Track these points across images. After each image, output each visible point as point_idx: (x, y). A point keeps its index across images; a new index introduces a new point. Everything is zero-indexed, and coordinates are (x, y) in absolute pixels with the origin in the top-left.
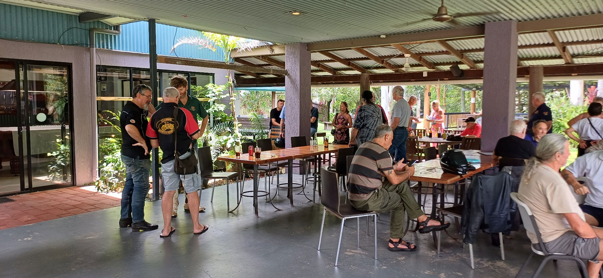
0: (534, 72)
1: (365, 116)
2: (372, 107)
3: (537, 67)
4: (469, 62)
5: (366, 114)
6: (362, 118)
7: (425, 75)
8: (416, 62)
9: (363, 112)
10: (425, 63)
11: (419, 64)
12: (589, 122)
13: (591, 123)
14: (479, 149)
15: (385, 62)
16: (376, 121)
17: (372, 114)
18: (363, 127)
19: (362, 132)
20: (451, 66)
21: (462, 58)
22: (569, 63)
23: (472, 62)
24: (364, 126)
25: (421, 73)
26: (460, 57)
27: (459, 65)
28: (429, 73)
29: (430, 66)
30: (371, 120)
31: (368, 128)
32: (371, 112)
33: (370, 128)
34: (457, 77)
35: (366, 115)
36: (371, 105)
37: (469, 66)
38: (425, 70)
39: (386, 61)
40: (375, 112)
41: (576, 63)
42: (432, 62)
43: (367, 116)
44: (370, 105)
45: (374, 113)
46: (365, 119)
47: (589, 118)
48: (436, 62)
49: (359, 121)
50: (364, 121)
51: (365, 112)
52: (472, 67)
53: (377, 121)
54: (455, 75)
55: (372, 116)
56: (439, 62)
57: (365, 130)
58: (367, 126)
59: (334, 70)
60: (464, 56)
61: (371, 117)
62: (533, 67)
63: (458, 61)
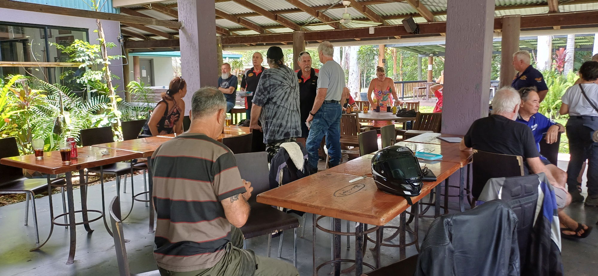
0: (509, 25)
1: (270, 85)
2: (282, 72)
3: (513, 18)
4: (425, 13)
5: (273, 81)
6: (265, 89)
7: (372, 32)
8: (360, 14)
9: (267, 78)
10: (371, 15)
11: (364, 18)
12: (580, 91)
13: (583, 92)
14: (439, 131)
15: (320, 14)
16: (288, 93)
17: (282, 82)
18: (268, 103)
19: (267, 110)
20: (403, 19)
21: (417, 6)
22: (554, 12)
23: (430, 13)
24: (270, 100)
25: (367, 29)
26: (414, 5)
27: (413, 18)
28: (376, 29)
29: (378, 21)
30: (280, 92)
31: (275, 103)
32: (281, 79)
33: (278, 103)
34: (411, 33)
35: (272, 83)
36: (281, 68)
37: (426, 18)
38: (371, 25)
39: (322, 13)
40: (286, 79)
41: (561, 11)
42: (381, 15)
43: (274, 85)
44: (279, 69)
45: (284, 81)
46: (270, 89)
47: (582, 85)
48: (385, 15)
49: (262, 93)
50: (269, 93)
51: (271, 79)
52: (430, 19)
53: (290, 93)
54: (408, 31)
55: (281, 85)
56: (389, 15)
57: (271, 106)
58: (274, 100)
59: (261, 28)
60: (420, 5)
61: (280, 87)
62: (508, 18)
63: (413, 12)
